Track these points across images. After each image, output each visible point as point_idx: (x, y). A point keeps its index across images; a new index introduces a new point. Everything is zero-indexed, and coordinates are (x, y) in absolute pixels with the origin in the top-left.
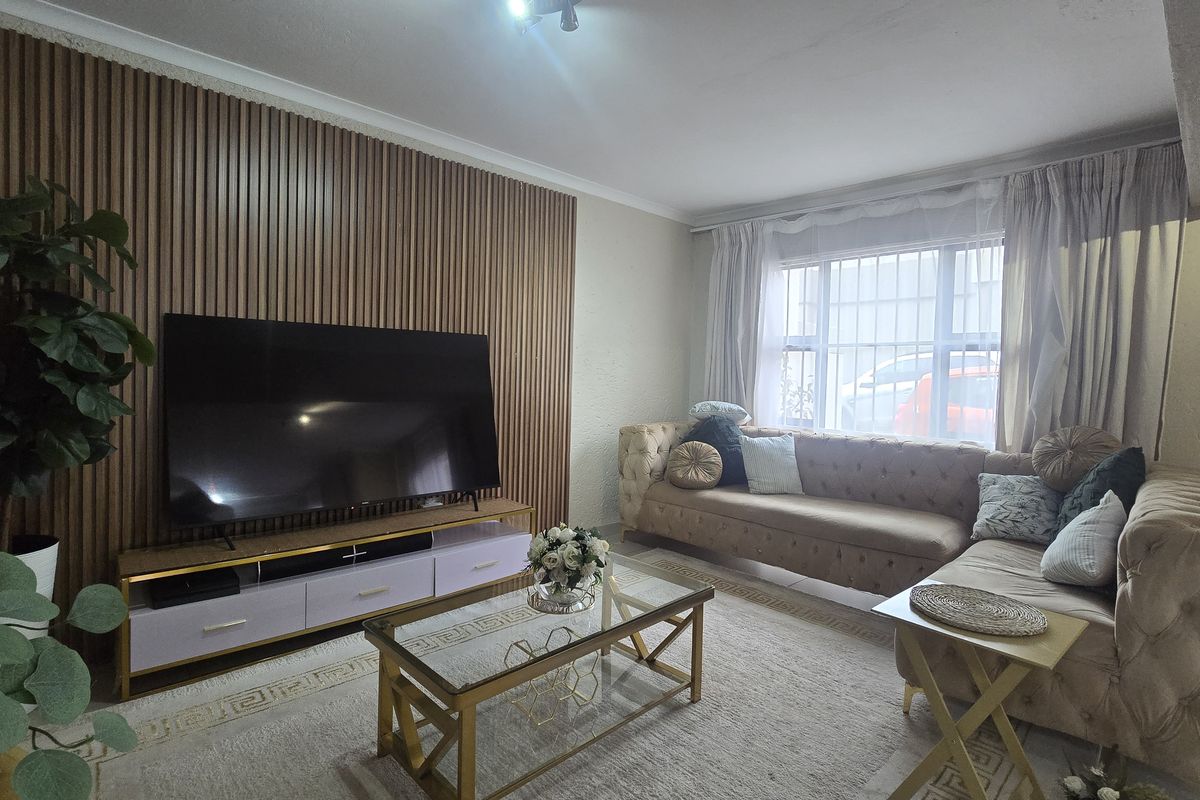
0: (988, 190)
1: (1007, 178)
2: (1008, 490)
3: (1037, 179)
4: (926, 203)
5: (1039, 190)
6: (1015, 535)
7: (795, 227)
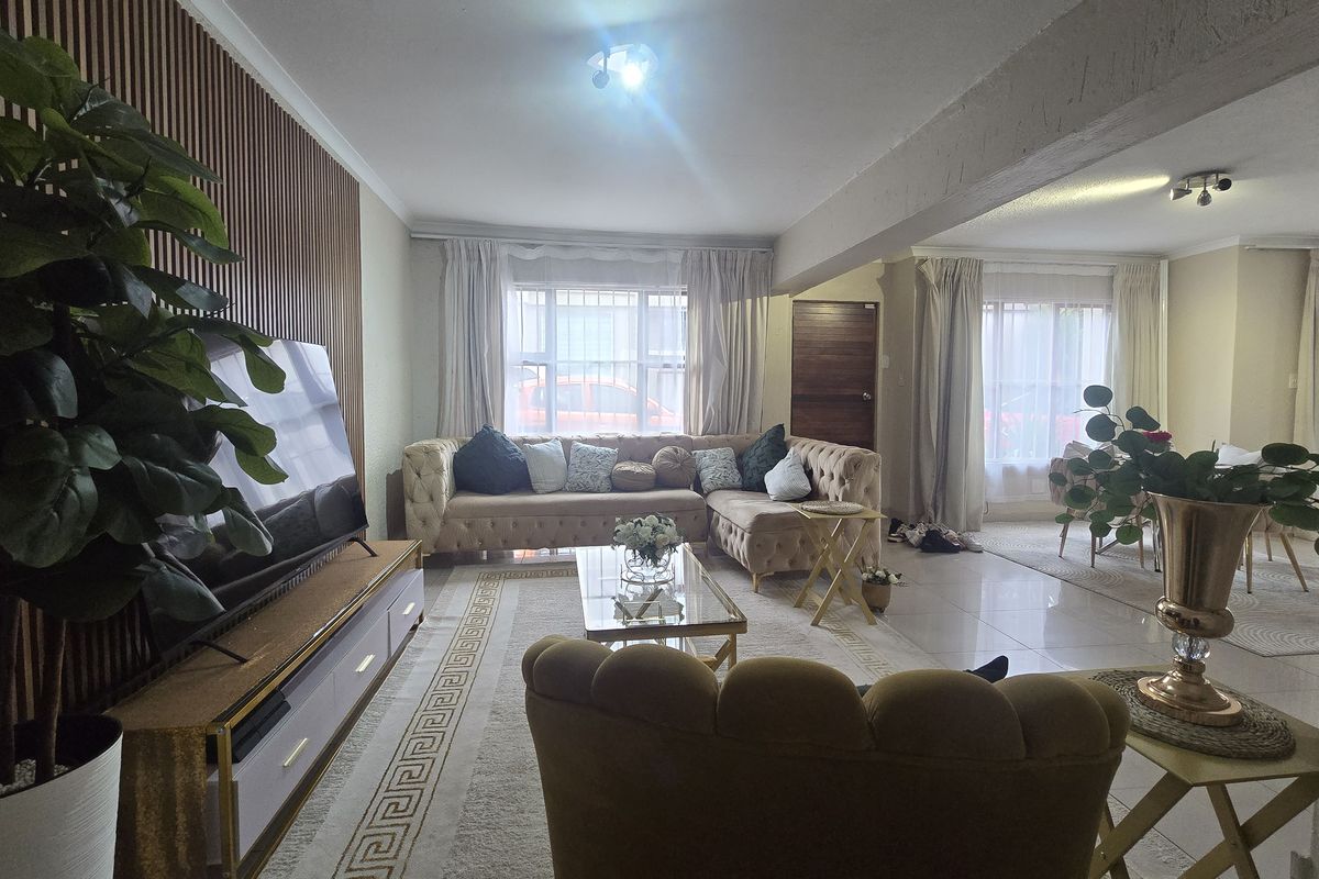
0: (676, 257)
1: (687, 251)
2: (714, 458)
3: (705, 257)
4: (635, 257)
5: (705, 264)
6: (727, 486)
7: (531, 255)
